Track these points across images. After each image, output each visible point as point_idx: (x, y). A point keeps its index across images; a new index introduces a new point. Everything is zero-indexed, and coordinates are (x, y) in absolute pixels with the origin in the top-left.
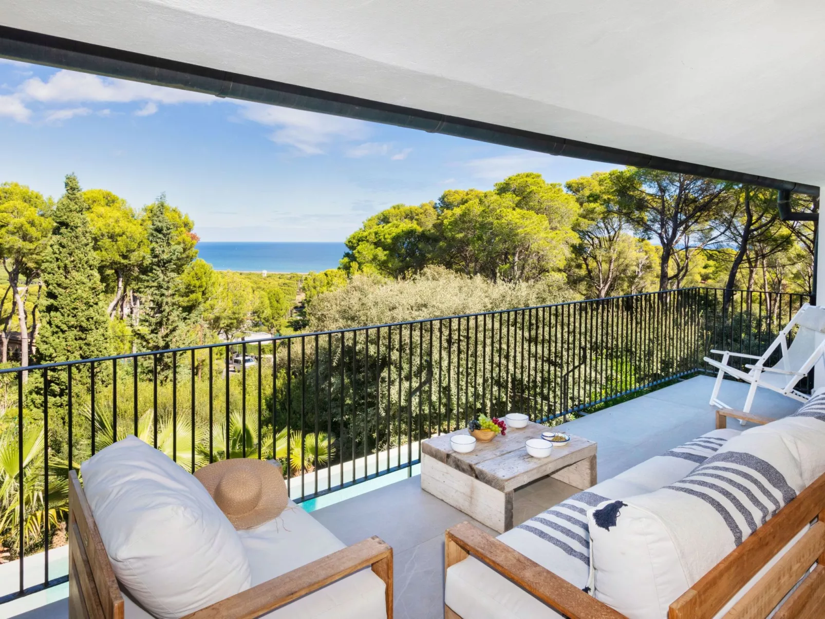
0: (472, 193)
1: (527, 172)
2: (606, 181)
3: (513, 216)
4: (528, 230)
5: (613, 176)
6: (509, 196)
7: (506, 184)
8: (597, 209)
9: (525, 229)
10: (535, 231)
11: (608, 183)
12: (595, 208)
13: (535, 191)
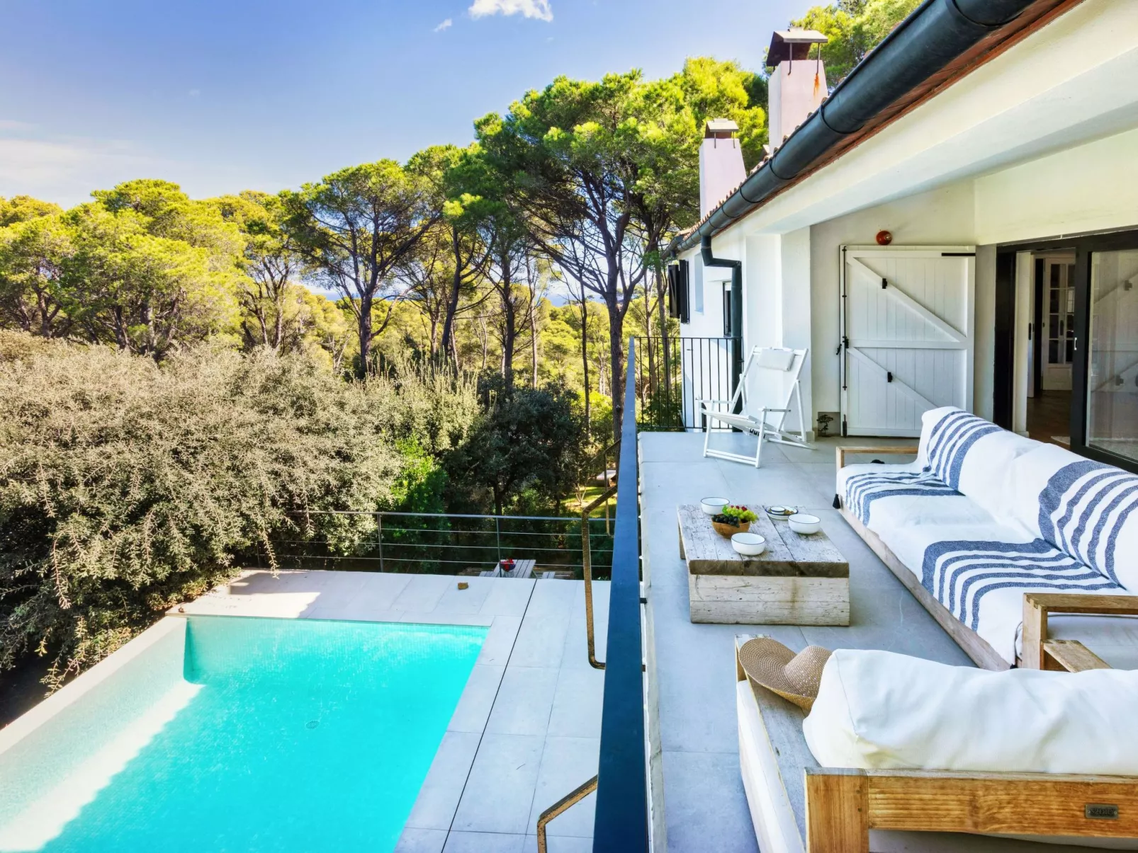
0: (26, 204)
1: (156, 179)
2: (275, 206)
3: (151, 247)
4: (183, 270)
5: (285, 199)
6: (128, 214)
7: (121, 194)
8: (268, 243)
9: (179, 268)
10: (195, 273)
11: (279, 209)
12: (265, 242)
13: (180, 210)
